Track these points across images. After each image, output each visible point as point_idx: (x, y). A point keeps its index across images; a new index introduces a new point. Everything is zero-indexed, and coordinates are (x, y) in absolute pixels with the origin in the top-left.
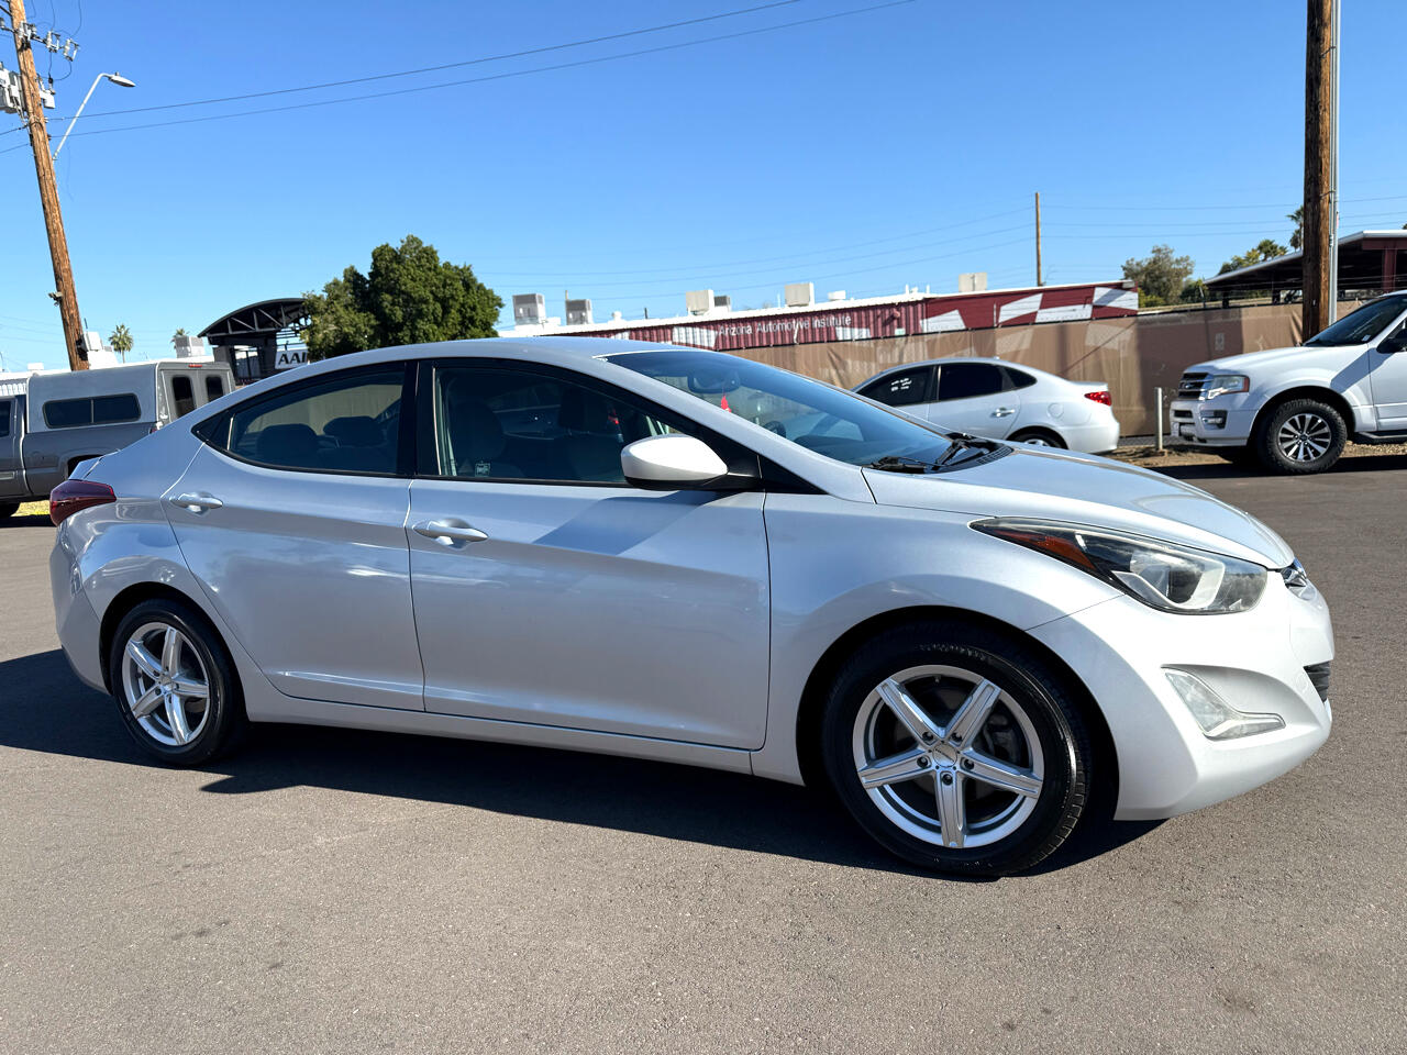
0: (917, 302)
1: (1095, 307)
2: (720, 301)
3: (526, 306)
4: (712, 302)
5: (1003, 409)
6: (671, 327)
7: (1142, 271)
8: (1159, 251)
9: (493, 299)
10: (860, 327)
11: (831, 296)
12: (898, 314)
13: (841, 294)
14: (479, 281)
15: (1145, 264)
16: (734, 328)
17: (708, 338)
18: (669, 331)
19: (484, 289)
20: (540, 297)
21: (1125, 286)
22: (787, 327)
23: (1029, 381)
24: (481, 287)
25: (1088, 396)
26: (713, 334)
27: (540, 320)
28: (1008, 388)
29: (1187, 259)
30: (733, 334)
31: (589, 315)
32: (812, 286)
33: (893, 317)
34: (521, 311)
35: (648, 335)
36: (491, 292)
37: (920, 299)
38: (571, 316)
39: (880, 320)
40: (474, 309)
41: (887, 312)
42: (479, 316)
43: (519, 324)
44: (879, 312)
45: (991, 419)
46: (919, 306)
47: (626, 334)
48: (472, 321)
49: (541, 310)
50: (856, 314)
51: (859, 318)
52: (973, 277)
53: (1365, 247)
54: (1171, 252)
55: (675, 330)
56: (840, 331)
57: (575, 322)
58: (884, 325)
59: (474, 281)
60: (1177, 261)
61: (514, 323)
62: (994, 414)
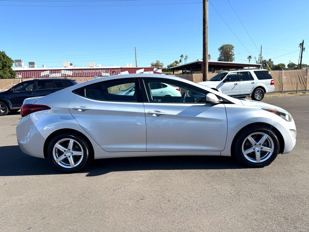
0: (119, 69)
1: (154, 72)
2: (71, 64)
3: (18, 63)
4: (69, 64)
5: (162, 92)
6: (61, 70)
7: (155, 65)
8: (157, 61)
9: (11, 61)
10: (107, 73)
11: (98, 65)
12: (115, 71)
13: (100, 65)
14: (7, 55)
15: (155, 64)
16: (77, 71)
17: (71, 73)
18: (60, 71)
19: (9, 58)
20: (22, 61)
21: (159, 68)
22: (90, 71)
23: (166, 86)
24: (7, 57)
25: (176, 89)
26: (72, 72)
27: (22, 66)
28: (162, 88)
29: (163, 63)
30: (77, 72)
31: (35, 66)
32: (94, 63)
33: (114, 71)
34: (17, 64)
35: (55, 72)
36: (11, 58)
37: (120, 68)
38: (30, 66)
39: (111, 72)
40: (6, 62)
41: (113, 70)
42: (7, 65)
43: (16, 67)
44: (111, 70)
45: (159, 93)
46: (120, 69)
47: (49, 71)
48: (5, 66)
49: (23, 64)
50: (106, 70)
51: (107, 71)
52: (129, 64)
53: (199, 63)
54: (160, 62)
55: (62, 71)
56: (102, 73)
57: (32, 67)
58: (112, 73)
59: (6, 55)
60: (161, 64)
61: (15, 67)
62: (160, 93)
